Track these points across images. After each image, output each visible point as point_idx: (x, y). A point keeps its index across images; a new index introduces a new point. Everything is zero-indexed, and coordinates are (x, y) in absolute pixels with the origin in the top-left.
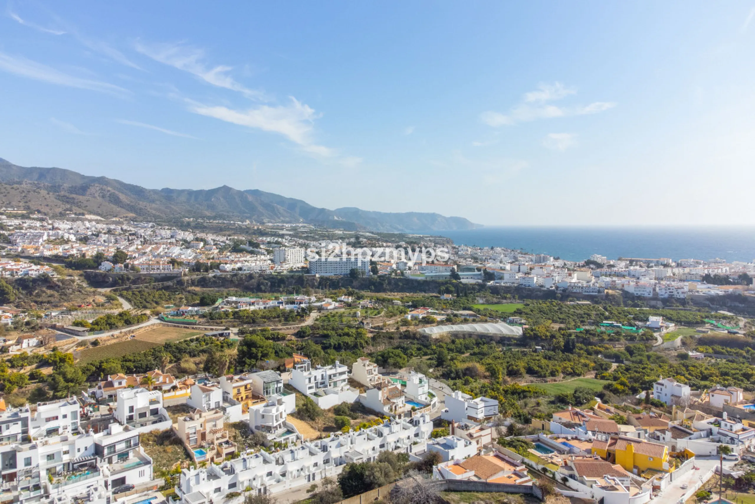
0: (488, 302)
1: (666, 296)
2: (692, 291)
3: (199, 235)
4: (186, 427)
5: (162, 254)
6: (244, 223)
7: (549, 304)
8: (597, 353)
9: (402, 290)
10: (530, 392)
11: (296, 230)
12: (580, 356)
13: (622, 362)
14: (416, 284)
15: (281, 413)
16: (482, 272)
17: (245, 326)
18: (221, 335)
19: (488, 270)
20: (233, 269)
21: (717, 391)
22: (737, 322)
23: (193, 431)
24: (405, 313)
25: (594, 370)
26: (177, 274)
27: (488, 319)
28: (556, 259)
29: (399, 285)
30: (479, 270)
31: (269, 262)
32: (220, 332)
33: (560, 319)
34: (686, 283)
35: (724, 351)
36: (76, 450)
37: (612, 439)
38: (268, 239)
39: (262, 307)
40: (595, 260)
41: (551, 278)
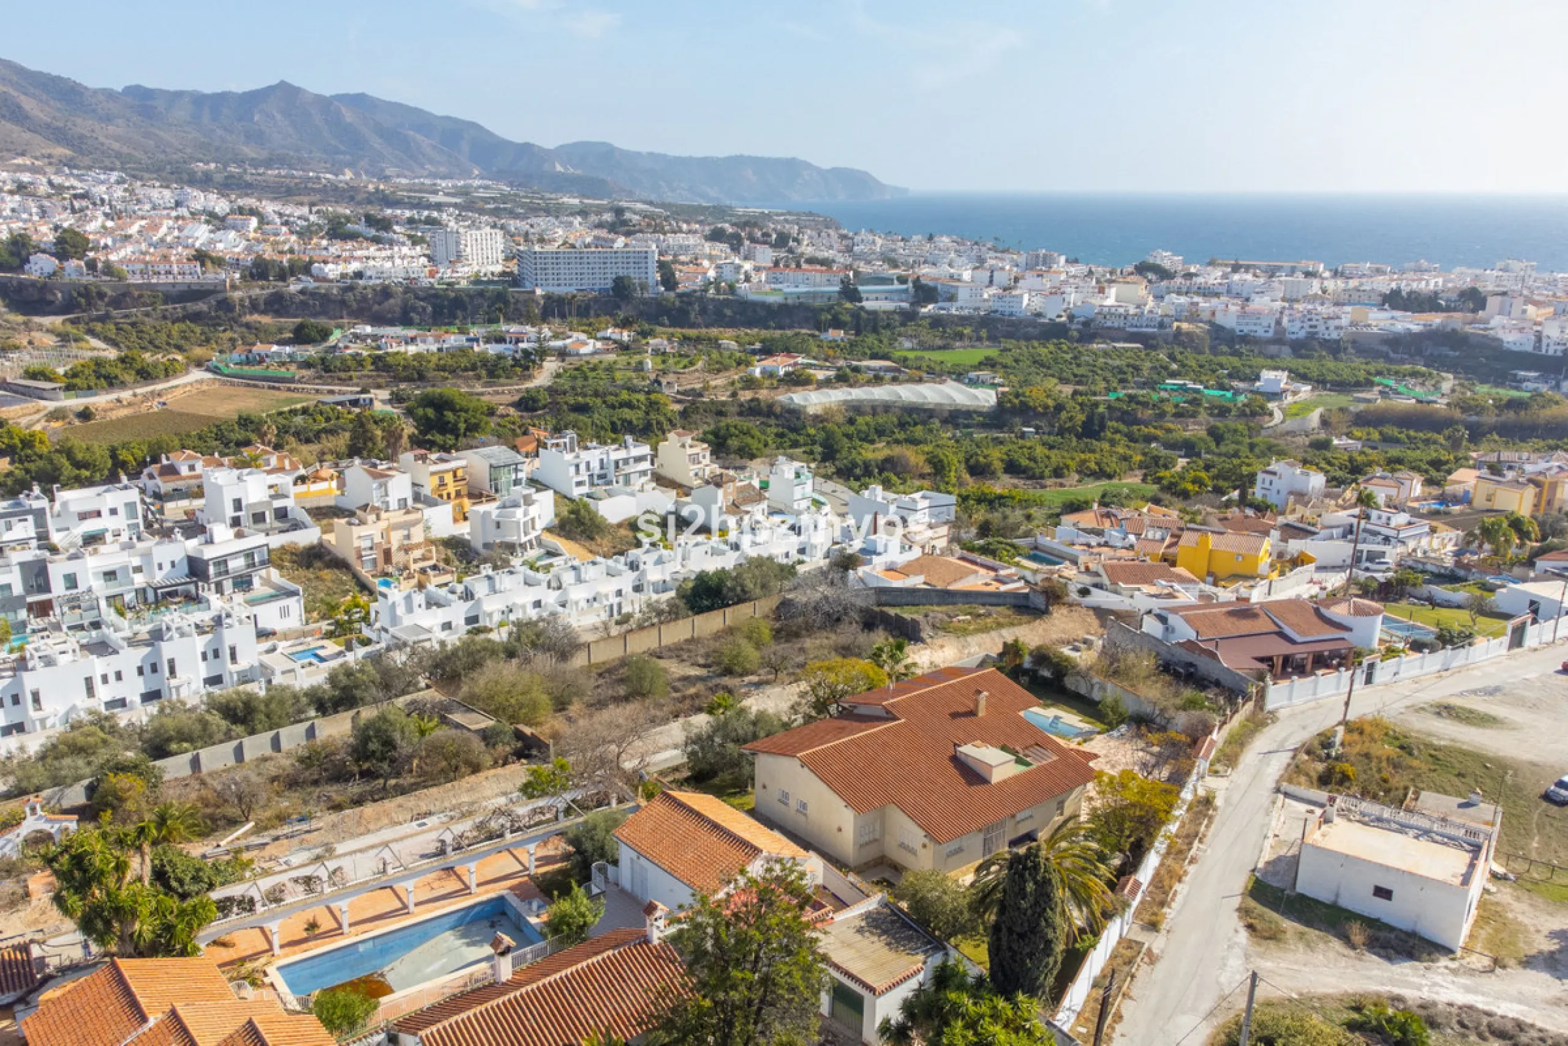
0: (923, 346)
1: (1302, 334)
2: (1356, 325)
3: (241, 202)
4: (355, 536)
5: (169, 239)
6: (341, 177)
7: (1052, 348)
8: (1149, 439)
9: (732, 324)
10: (1013, 498)
11: (467, 194)
12: (1113, 443)
13: (1199, 455)
14: (763, 313)
15: (533, 520)
16: (910, 285)
17: (403, 386)
18: (355, 403)
19: (923, 281)
20: (344, 276)
21: (1374, 481)
22: (1438, 382)
23: (368, 544)
24: (748, 364)
25: (1140, 467)
26: (216, 285)
27: (924, 375)
28: (1075, 261)
29: (725, 316)
30: (902, 280)
31: (423, 260)
32: (353, 397)
33: (1075, 376)
34: (1348, 309)
35: (1403, 436)
36: (156, 567)
37: (1173, 536)
38: (408, 214)
39: (434, 348)
40: (1158, 262)
41: (1058, 298)
